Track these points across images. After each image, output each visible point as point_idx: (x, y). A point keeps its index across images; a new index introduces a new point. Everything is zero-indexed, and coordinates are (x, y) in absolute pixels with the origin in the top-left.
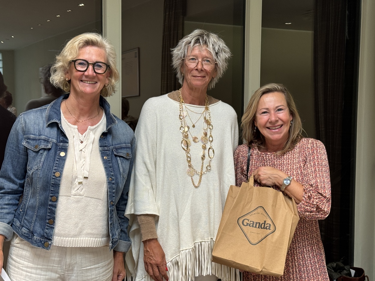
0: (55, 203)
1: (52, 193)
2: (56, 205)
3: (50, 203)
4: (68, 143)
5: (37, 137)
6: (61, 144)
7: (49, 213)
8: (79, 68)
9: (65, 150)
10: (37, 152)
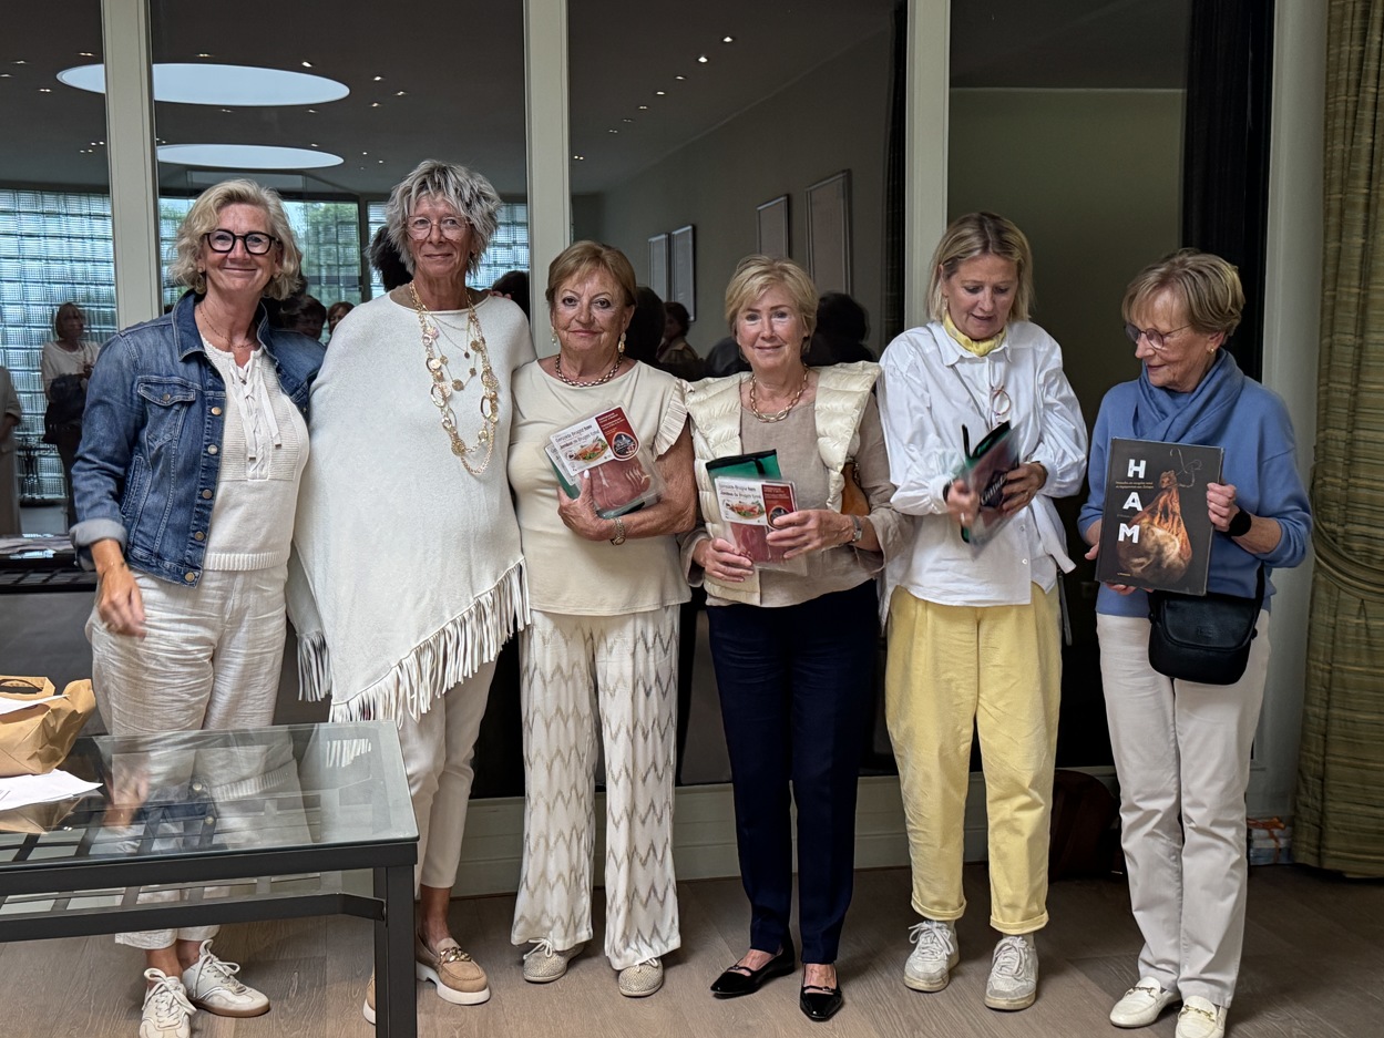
0: (208, 502)
1: (202, 484)
2: (211, 505)
3: (199, 501)
4: (224, 390)
5: (165, 380)
6: (211, 393)
7: (196, 519)
8: (218, 246)
9: (221, 403)
10: (168, 408)
